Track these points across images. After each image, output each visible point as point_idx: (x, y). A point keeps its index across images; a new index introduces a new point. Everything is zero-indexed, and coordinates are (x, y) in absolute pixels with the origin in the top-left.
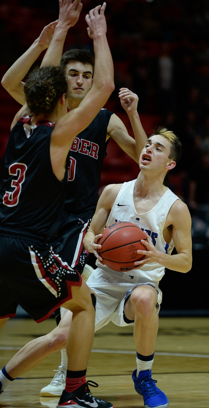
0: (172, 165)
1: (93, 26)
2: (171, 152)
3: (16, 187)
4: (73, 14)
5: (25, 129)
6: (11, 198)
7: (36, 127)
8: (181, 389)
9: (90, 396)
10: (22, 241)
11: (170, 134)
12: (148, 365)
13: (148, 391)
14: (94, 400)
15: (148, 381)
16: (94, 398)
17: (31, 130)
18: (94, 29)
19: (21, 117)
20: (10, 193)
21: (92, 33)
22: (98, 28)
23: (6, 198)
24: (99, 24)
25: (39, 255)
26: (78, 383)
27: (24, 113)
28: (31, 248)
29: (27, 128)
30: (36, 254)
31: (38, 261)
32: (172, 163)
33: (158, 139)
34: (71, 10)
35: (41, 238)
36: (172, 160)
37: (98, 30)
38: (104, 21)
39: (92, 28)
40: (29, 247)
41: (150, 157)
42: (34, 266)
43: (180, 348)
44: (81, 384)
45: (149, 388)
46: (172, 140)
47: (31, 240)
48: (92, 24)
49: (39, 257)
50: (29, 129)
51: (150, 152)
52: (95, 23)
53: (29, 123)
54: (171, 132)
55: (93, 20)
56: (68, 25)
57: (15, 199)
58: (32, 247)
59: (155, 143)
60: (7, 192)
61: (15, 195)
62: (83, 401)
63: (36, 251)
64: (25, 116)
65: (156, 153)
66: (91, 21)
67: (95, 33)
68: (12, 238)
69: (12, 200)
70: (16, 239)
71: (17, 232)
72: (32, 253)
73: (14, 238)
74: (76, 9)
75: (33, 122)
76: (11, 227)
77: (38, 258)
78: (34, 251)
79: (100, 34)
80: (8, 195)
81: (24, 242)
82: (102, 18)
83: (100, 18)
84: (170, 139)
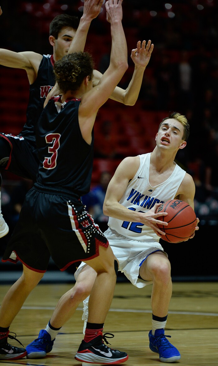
0: (184, 145)
1: (111, 13)
2: (184, 134)
3: (53, 152)
4: (96, 9)
5: (56, 106)
6: (49, 162)
7: (65, 103)
8: (199, 343)
9: (106, 347)
10: (62, 197)
11: (183, 118)
12: (162, 325)
13: (163, 346)
14: (109, 351)
15: (163, 337)
16: (110, 349)
17: (62, 106)
18: (112, 16)
19: (53, 97)
20: (49, 158)
21: (110, 18)
22: (116, 15)
23: (46, 163)
24: (116, 12)
25: (75, 209)
26: (94, 334)
27: (55, 94)
28: (69, 203)
29: (57, 105)
30: (73, 208)
31: (74, 214)
32: (183, 144)
33: (174, 124)
34: (94, 5)
35: (77, 195)
36: (184, 140)
37: (116, 17)
38: (121, 10)
39: (110, 15)
40: (67, 202)
41: (168, 139)
42: (70, 217)
43: (199, 308)
44: (97, 335)
45: (165, 343)
46: (185, 124)
47: (69, 197)
48: (110, 11)
49: (75, 211)
50: (60, 106)
51: (169, 135)
52: (113, 11)
53: (60, 100)
54: (184, 116)
55: (111, 8)
56: (92, 18)
57: (53, 163)
58: (70, 201)
59: (172, 126)
60: (45, 158)
61: (53, 159)
62: (99, 350)
63: (73, 206)
64: (56, 95)
65: (172, 135)
66: (110, 9)
67: (113, 19)
68: (53, 195)
69: (50, 164)
70: (56, 195)
71: (58, 190)
72: (69, 207)
73: (55, 195)
74: (98, 4)
75: (63, 100)
76: (52, 186)
77: (73, 211)
78: (71, 205)
79: (116, 21)
80: (47, 160)
81: (63, 198)
82: (119, 8)
83: (118, 7)
84: (183, 123)
